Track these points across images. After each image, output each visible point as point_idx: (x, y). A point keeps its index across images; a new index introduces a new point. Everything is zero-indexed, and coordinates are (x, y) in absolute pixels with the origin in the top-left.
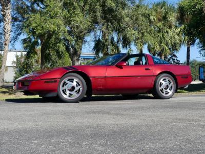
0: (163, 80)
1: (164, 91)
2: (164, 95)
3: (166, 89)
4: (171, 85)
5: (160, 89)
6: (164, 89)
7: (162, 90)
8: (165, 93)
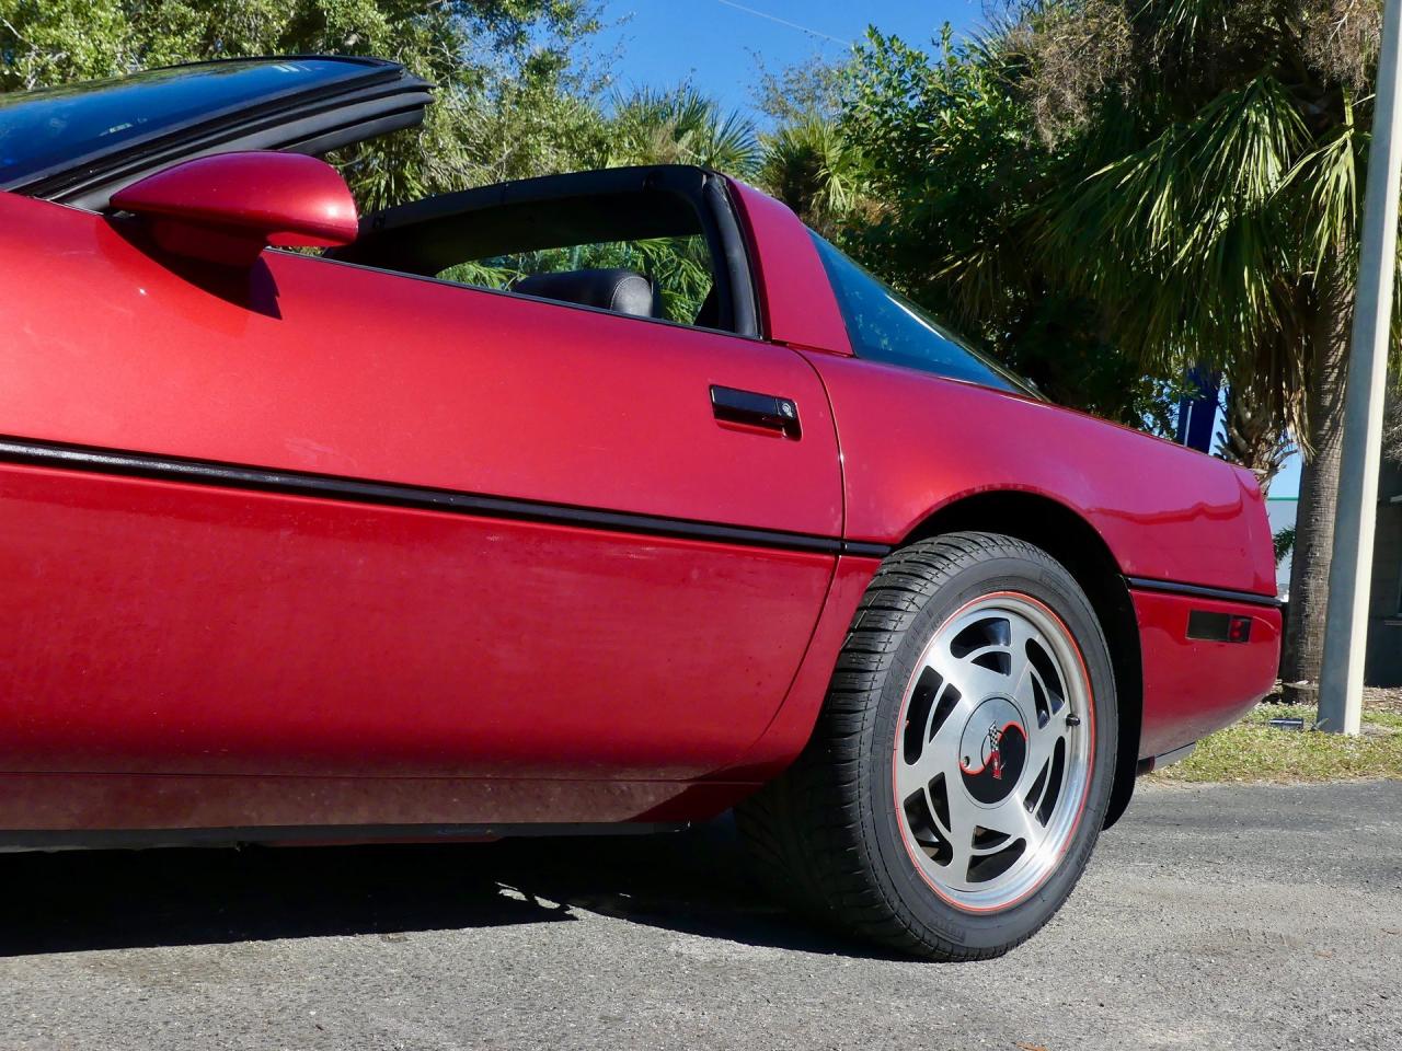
0: (961, 646)
1: (966, 815)
2: (949, 882)
3: (988, 787)
4: (1056, 726)
5: (909, 779)
6: (956, 791)
7: (927, 811)
8: (963, 851)
